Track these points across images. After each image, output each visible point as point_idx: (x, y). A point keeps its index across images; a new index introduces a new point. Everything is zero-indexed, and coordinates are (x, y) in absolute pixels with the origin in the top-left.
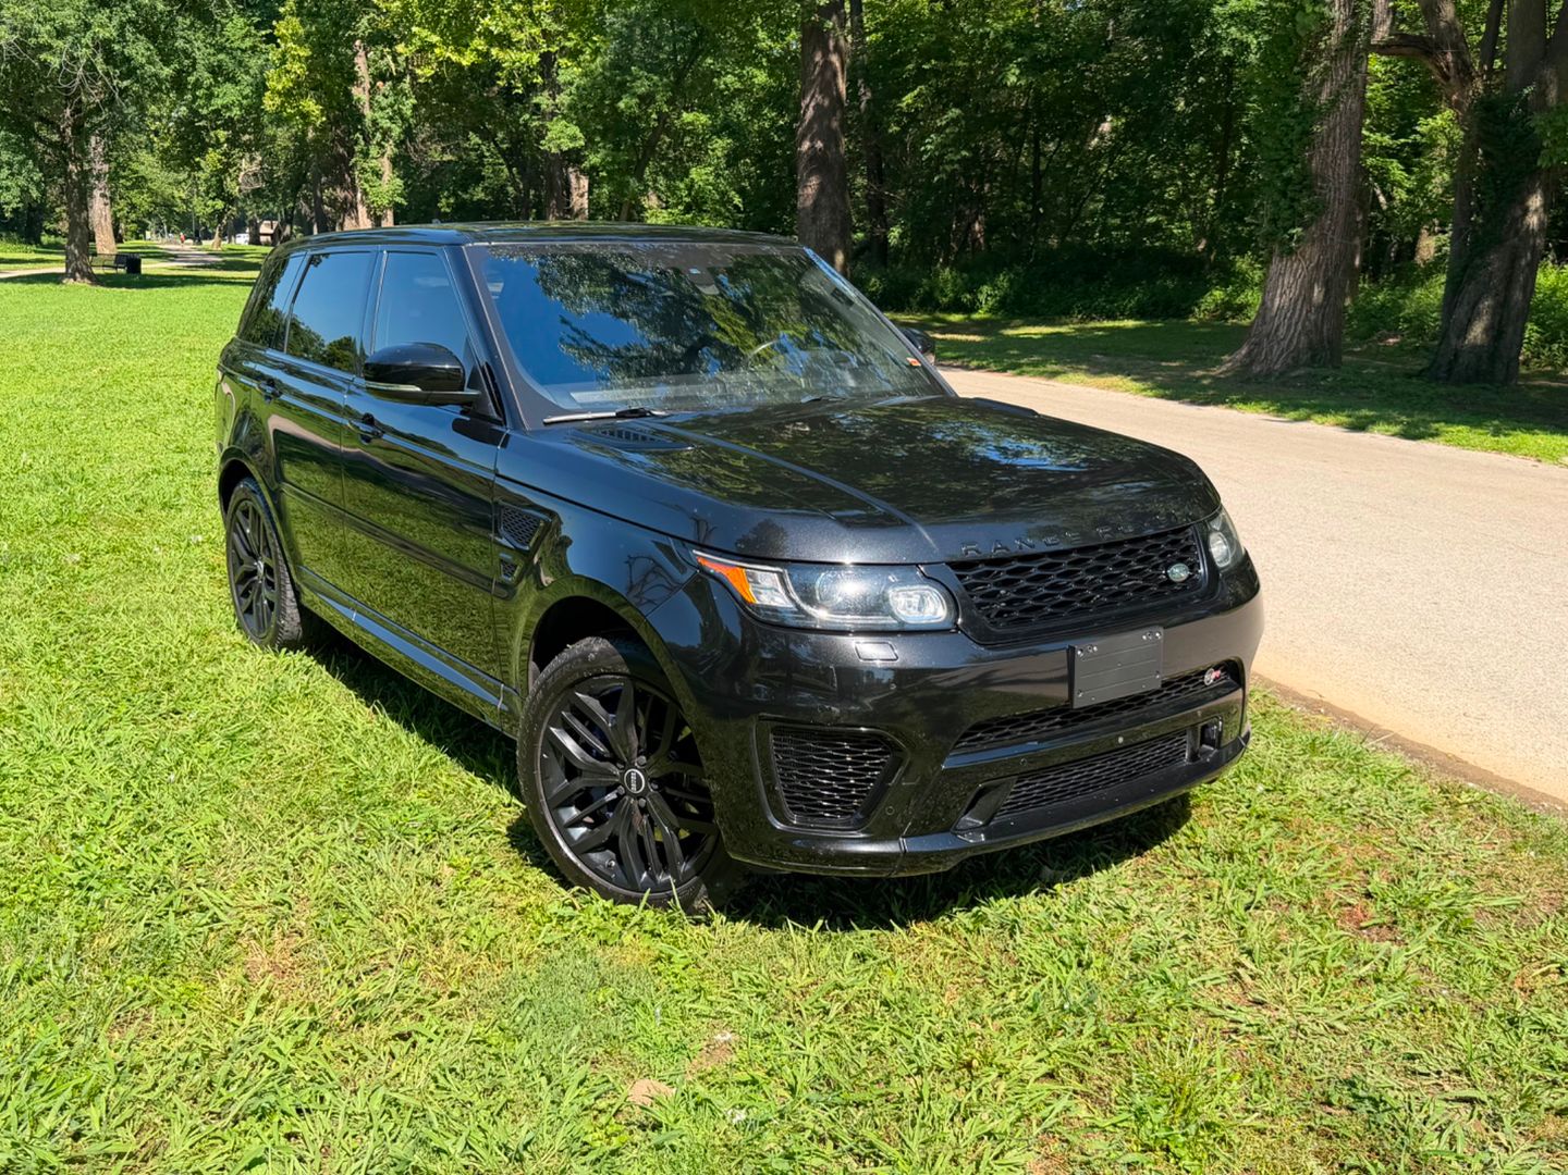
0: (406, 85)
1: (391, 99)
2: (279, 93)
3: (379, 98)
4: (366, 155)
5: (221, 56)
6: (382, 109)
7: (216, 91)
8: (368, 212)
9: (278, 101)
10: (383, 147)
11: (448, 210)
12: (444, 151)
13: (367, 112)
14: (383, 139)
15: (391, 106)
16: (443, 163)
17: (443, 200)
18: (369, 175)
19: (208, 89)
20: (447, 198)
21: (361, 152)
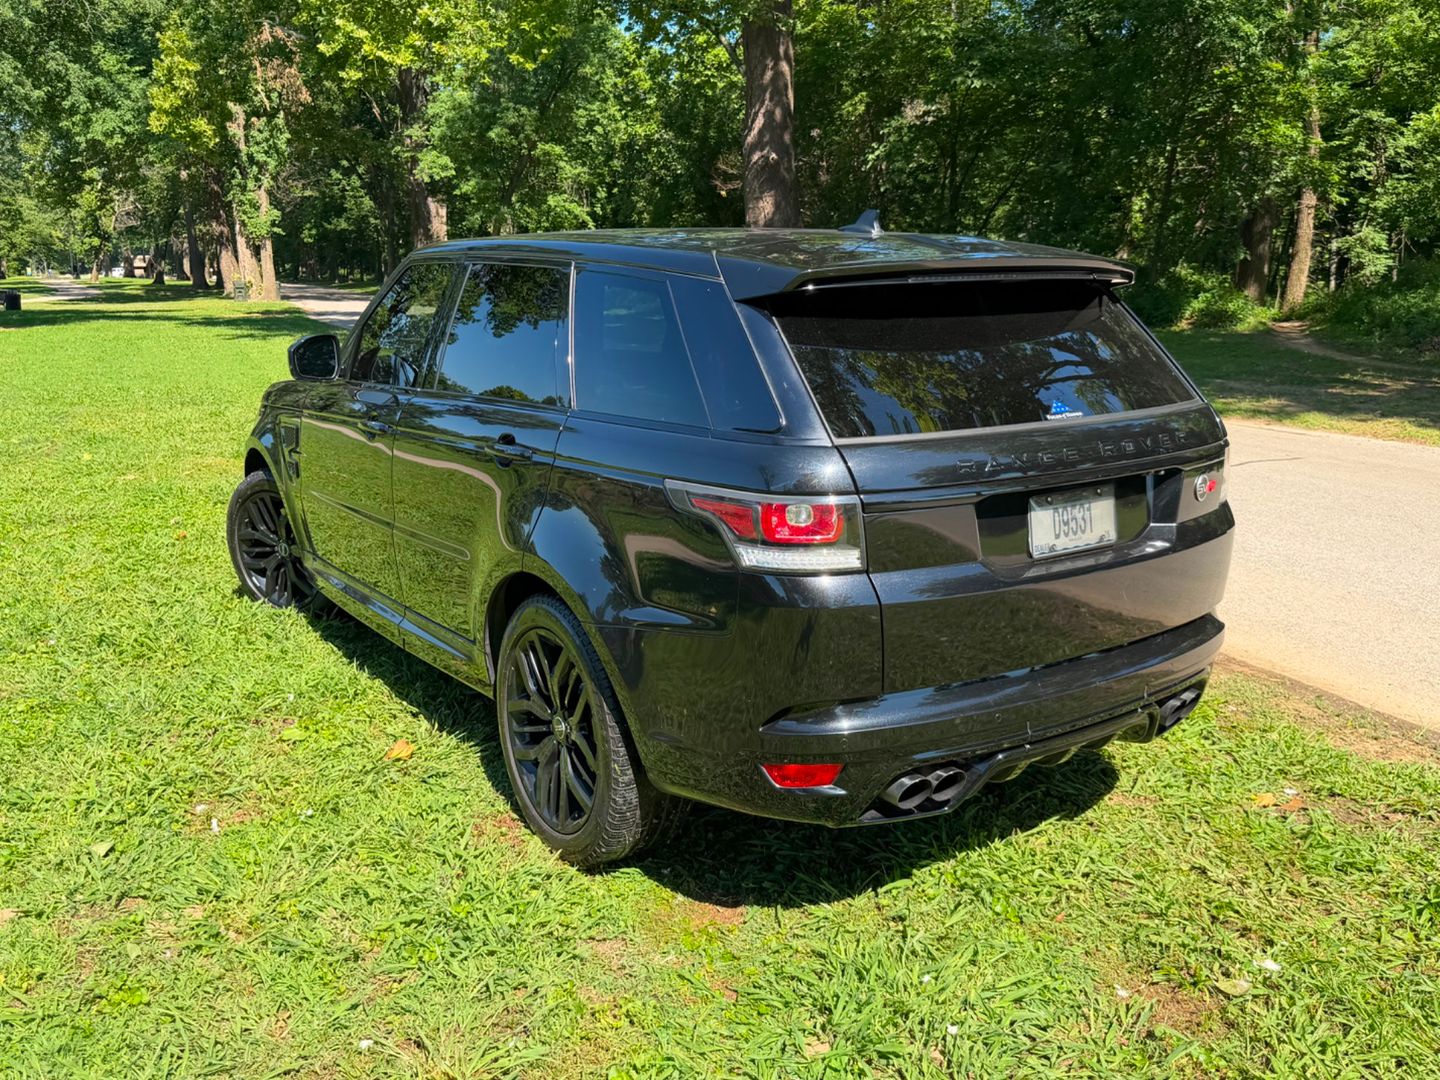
0: (280, 120)
1: (266, 134)
2: (166, 112)
3: (254, 133)
4: (244, 189)
5: (99, 79)
6: (258, 144)
7: (94, 117)
8: (247, 243)
9: (165, 120)
10: (260, 180)
11: (310, 240)
12: (304, 187)
13: (242, 146)
14: (260, 172)
15: (267, 140)
16: (304, 198)
17: (306, 232)
18: (247, 207)
19: (85, 114)
20: (310, 230)
21: (239, 185)
